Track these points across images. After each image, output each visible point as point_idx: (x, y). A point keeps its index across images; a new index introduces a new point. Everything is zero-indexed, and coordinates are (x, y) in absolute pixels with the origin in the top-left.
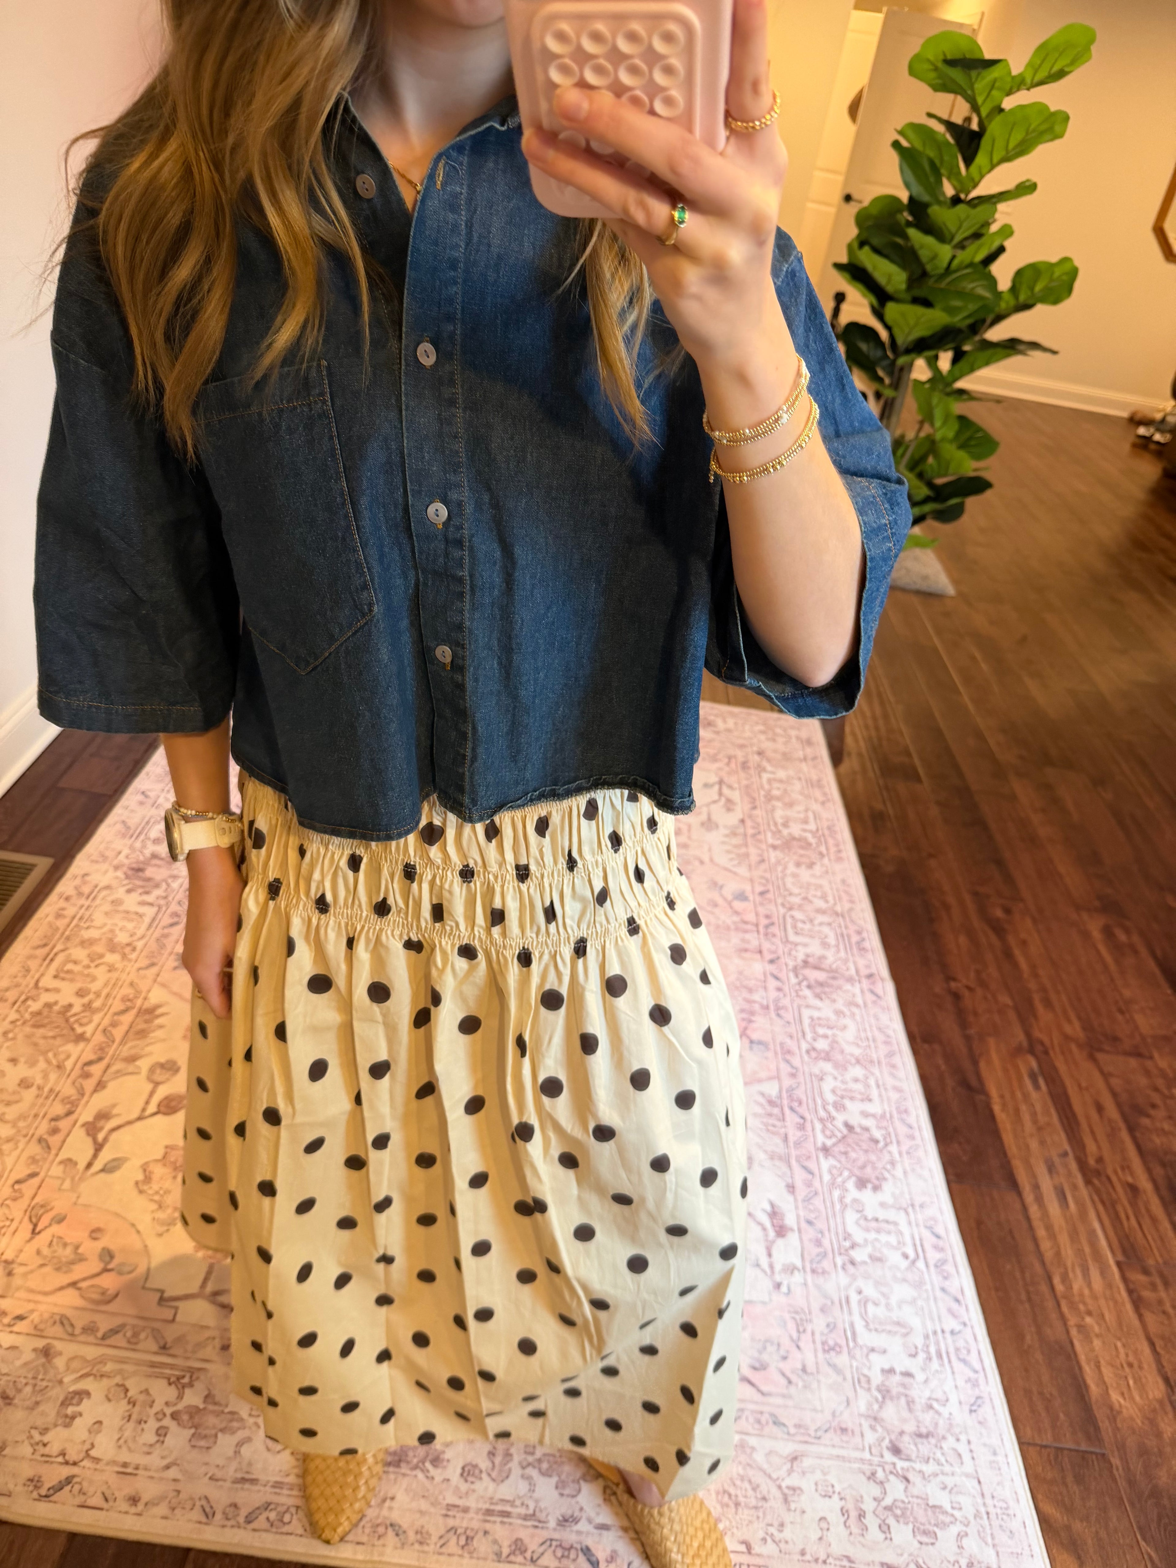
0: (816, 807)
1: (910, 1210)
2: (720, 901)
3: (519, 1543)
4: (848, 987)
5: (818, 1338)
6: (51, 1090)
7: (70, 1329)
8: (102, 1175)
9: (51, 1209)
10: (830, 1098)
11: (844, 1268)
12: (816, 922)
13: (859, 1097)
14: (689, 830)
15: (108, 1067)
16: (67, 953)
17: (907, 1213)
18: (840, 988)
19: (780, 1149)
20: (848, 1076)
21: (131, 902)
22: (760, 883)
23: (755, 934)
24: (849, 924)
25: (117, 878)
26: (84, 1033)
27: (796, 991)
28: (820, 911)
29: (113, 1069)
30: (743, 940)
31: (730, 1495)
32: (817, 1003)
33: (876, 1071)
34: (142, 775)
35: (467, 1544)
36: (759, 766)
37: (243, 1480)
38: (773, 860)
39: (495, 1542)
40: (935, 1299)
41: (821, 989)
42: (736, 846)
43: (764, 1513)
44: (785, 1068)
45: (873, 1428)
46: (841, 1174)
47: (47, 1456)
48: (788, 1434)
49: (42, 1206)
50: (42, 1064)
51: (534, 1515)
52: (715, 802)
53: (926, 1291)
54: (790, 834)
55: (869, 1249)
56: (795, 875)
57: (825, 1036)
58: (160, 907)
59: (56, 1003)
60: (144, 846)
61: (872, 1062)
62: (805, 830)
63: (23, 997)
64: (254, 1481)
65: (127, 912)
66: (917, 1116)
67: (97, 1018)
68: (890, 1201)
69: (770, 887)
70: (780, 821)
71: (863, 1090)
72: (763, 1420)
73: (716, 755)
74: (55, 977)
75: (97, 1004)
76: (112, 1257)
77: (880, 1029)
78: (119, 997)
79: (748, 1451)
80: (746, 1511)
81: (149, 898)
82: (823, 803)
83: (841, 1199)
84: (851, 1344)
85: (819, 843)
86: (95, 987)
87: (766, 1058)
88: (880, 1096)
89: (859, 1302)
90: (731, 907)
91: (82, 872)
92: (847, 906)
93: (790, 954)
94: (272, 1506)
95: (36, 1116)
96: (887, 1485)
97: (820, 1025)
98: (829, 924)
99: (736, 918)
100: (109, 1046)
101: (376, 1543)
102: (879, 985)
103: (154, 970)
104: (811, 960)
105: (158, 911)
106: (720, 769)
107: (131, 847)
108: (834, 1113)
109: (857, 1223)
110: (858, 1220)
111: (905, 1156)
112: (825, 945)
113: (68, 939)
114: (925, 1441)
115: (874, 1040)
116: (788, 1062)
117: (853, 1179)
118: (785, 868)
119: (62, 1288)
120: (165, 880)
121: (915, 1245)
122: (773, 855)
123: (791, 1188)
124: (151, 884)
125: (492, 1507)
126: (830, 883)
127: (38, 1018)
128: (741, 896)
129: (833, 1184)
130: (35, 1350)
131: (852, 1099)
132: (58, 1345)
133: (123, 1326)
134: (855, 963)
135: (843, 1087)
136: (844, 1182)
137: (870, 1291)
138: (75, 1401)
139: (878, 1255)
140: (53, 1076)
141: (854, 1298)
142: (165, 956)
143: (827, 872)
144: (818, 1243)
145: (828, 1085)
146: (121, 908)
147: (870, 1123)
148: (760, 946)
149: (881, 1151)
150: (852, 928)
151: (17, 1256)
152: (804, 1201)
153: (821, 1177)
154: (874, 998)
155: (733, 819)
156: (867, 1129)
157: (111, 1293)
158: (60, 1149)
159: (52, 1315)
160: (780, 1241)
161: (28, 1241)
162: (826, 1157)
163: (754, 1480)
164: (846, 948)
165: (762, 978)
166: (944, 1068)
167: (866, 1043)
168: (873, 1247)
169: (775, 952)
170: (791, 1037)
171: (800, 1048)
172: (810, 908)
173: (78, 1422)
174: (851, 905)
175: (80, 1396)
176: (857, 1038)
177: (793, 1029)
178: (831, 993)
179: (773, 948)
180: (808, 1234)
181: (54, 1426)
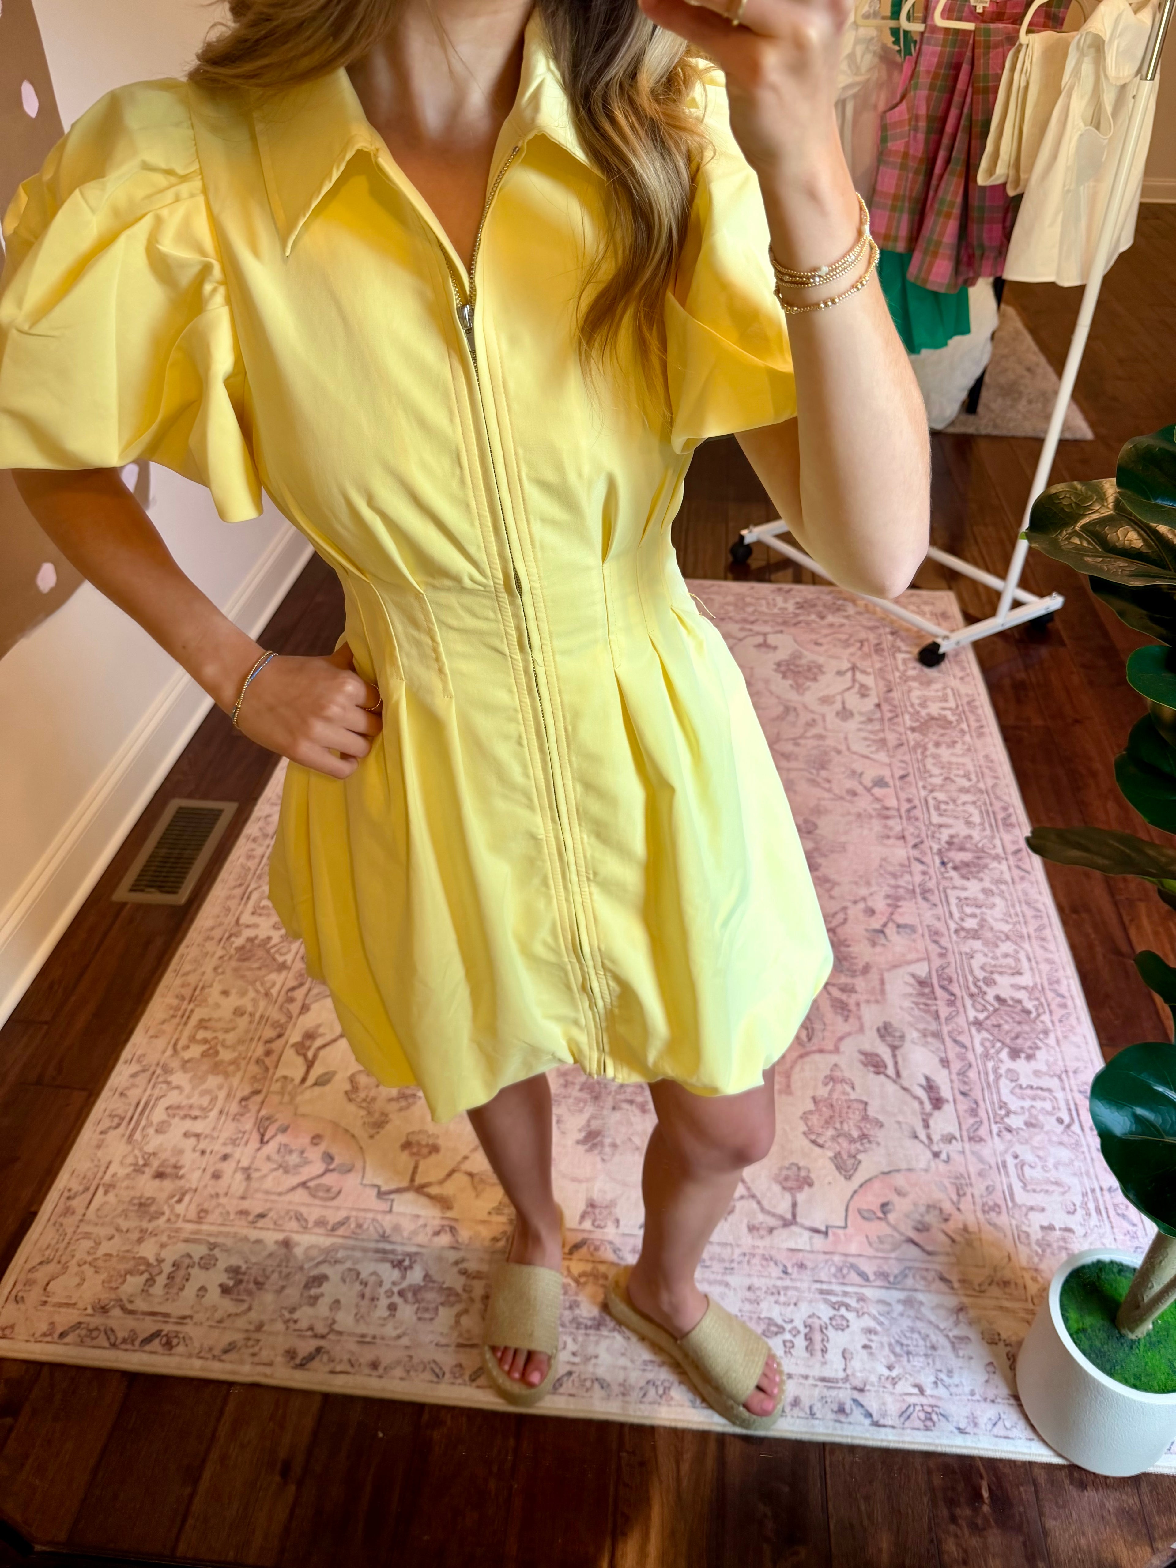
0: (953, 683)
1: (1066, 1077)
2: (860, 789)
4: (994, 864)
5: (978, 1200)
6: (262, 1017)
7: (304, 1224)
8: (316, 1088)
9: (276, 1121)
10: (980, 974)
11: (999, 1135)
12: (959, 802)
13: (1009, 971)
14: (824, 720)
15: (309, 990)
16: (258, 892)
17: (1063, 1080)
18: (986, 866)
19: (933, 1027)
20: (999, 952)
22: (900, 768)
23: (898, 820)
24: (994, 800)
26: (285, 961)
27: (942, 873)
28: (963, 790)
30: (886, 826)
32: (965, 883)
33: (1026, 946)
35: (664, 1392)
36: (893, 646)
37: (465, 1344)
38: (912, 743)
40: (1092, 1159)
41: (967, 870)
42: (872, 732)
43: (934, 1361)
44: (934, 949)
45: (1034, 1279)
46: (993, 1047)
47: (298, 1331)
48: (953, 1289)
49: (268, 1119)
50: (251, 994)
52: (849, 689)
53: (1083, 1153)
54: (928, 714)
55: (1026, 1116)
56: (935, 756)
57: (973, 915)
59: (256, 937)
61: (1022, 937)
62: (944, 709)
63: (227, 935)
64: (473, 1346)
67: (294, 947)
68: (1044, 1068)
69: (910, 769)
70: (916, 701)
71: (1014, 965)
72: (929, 1278)
73: (847, 640)
74: (253, 914)
76: (332, 1159)
77: (1028, 903)
79: (916, 1306)
80: (917, 1359)
82: (962, 678)
83: (995, 1070)
84: (1010, 1204)
85: (959, 722)
87: (914, 941)
88: (1031, 969)
89: (1016, 1166)
90: (872, 795)
91: (263, 816)
92: (990, 782)
93: (933, 837)
95: (252, 1039)
97: (967, 905)
98: (974, 803)
99: (877, 806)
101: (586, 1394)
102: (1027, 859)
104: (956, 840)
106: (852, 654)
108: (985, 988)
109: (1012, 1092)
110: (1013, 1088)
111: (1057, 1024)
112: (969, 823)
113: (257, 879)
115: (1024, 916)
116: (936, 942)
117: (1007, 1049)
118: (925, 749)
119: (293, 1189)
121: (1069, 1110)
122: (912, 738)
123: (945, 1063)
126: (973, 760)
127: (242, 952)
128: (880, 782)
129: (986, 1056)
130: (276, 1242)
131: (1002, 973)
132: (296, 1237)
133: (348, 1218)
134: (1001, 839)
135: (993, 963)
136: (997, 1053)
137: (1026, 1155)
138: (316, 1284)
139: (1034, 1121)
140: (262, 1003)
141: (1011, 1162)
143: (969, 750)
144: (974, 1113)
145: (978, 962)
147: (1022, 995)
148: (903, 830)
149: (1034, 1022)
150: (998, 805)
151: (252, 1163)
152: (958, 1074)
153: (974, 1050)
154: (1022, 873)
155: (869, 704)
156: (1019, 1002)
157: (335, 1190)
158: (276, 1067)
159: (288, 1212)
160: (936, 1113)
161: (259, 1149)
162: (979, 1031)
163: (923, 1331)
164: (991, 825)
165: (907, 863)
166: (1093, 936)
167: (1015, 919)
168: (1031, 1115)
169: (918, 836)
170: (939, 919)
171: (948, 929)
172: (953, 787)
173: (320, 1301)
174: (995, 781)
175: (320, 1279)
176: (1005, 914)
177: (939, 910)
178: (978, 872)
179: (916, 832)
180: (964, 1105)
181: (301, 1306)
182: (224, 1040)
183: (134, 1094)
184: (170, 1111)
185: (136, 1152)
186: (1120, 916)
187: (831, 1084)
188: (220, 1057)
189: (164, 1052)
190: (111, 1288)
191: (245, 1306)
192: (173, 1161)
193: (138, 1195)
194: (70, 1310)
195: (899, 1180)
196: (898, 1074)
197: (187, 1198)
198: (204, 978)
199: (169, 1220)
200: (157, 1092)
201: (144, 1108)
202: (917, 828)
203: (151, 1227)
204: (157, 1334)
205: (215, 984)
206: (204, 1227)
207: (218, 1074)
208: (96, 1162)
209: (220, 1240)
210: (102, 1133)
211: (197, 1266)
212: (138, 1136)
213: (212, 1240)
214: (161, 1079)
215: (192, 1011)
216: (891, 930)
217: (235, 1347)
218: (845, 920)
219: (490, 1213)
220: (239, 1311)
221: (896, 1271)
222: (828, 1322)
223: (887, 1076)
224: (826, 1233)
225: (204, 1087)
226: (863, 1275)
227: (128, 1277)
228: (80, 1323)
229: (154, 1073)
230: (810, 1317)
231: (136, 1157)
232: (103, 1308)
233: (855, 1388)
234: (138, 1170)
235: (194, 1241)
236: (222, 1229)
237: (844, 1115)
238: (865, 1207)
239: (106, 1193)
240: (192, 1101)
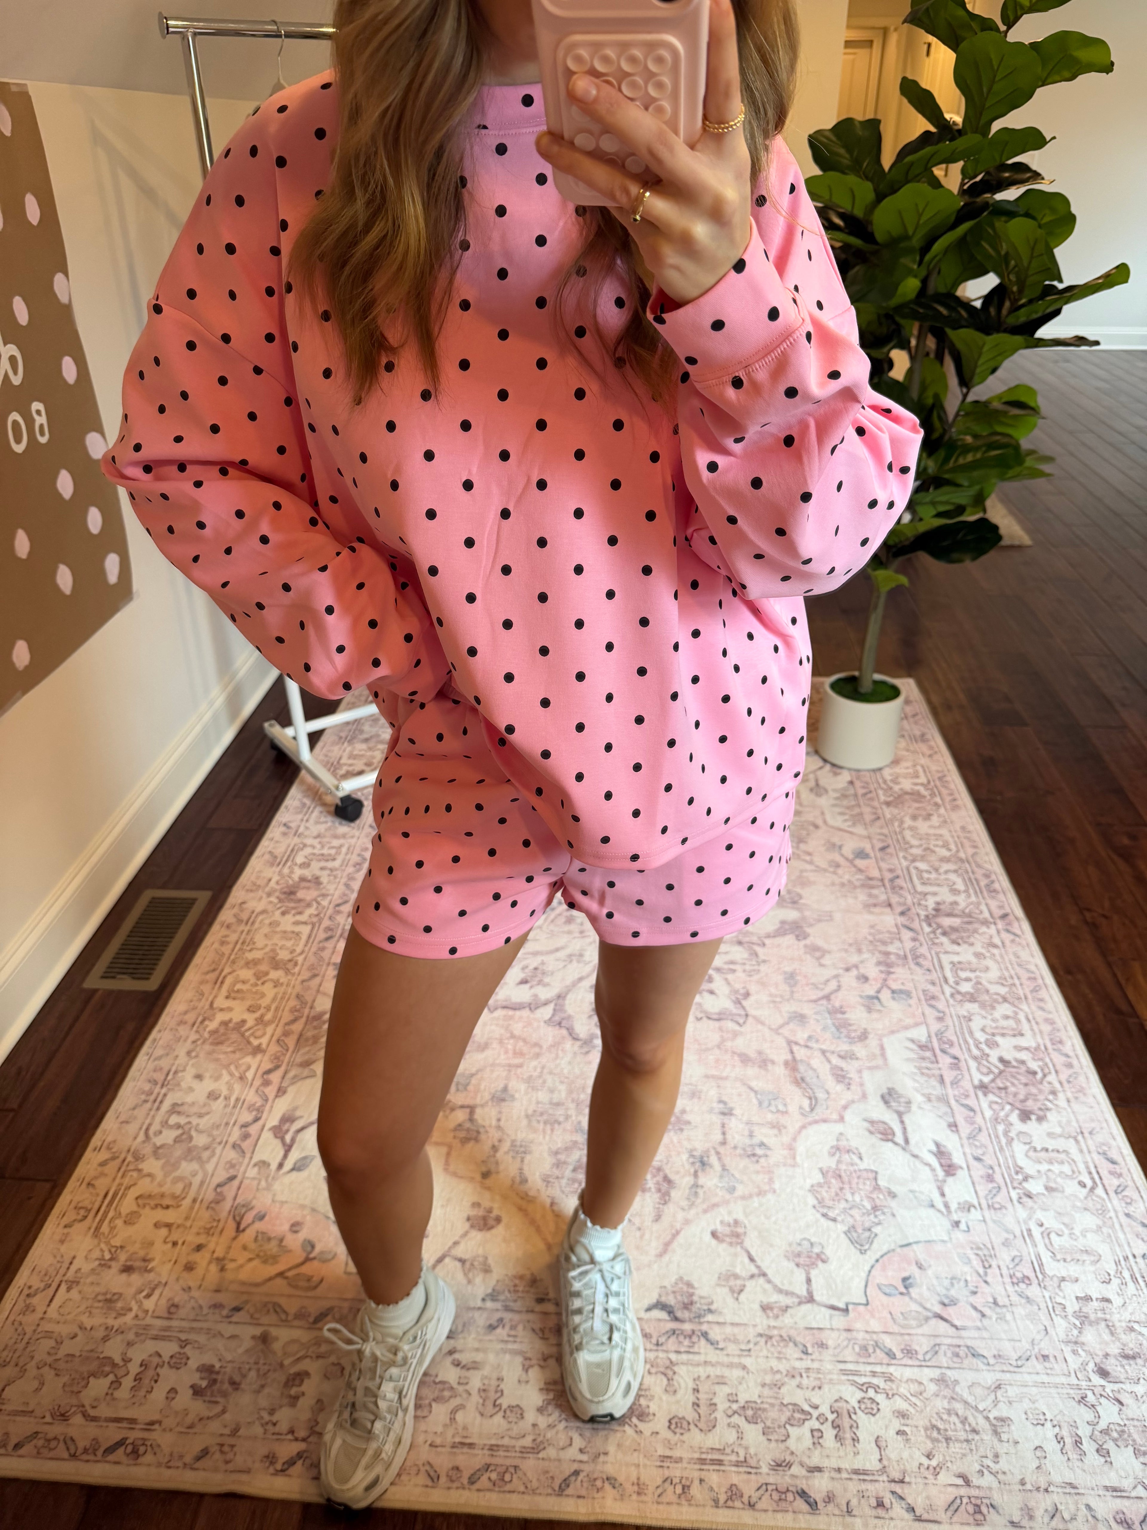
0: (923, 761)
1: (1080, 1138)
2: (843, 861)
3: (734, 1489)
4: (984, 929)
5: (1005, 1271)
6: (237, 1100)
7: (283, 1317)
8: (294, 1174)
9: (252, 1208)
10: (981, 1037)
11: (1020, 1201)
12: (942, 870)
13: (1011, 1033)
15: (286, 1073)
16: (235, 974)
17: (1077, 1141)
18: (975, 931)
19: (937, 1090)
20: (997, 1014)
21: (287, 923)
22: (879, 840)
23: (883, 889)
24: (976, 869)
25: (271, 902)
26: (260, 1044)
27: (931, 939)
28: (944, 860)
29: (291, 1074)
30: (871, 896)
31: (938, 1430)
32: (956, 948)
33: (1024, 1007)
34: (282, 809)
35: (684, 1492)
37: (463, 1444)
38: (888, 816)
39: (711, 1489)
40: (1121, 1225)
41: (955, 935)
42: (848, 808)
43: (976, 1446)
44: (930, 1013)
45: (1075, 1352)
46: (1003, 1109)
47: (278, 1434)
48: (988, 1364)
49: (243, 1206)
50: (226, 1077)
51: (745, 1461)
53: (1111, 1218)
54: (901, 789)
55: (1045, 1181)
56: (912, 828)
57: (968, 980)
58: (313, 925)
59: (230, 1021)
60: (292, 872)
61: (1019, 999)
62: (916, 784)
63: (200, 1019)
64: (471, 1445)
65: (285, 932)
66: (1073, 1046)
67: (270, 1030)
68: (1057, 1130)
69: (890, 841)
70: (890, 779)
71: (1015, 1026)
72: (962, 1354)
74: (227, 997)
75: (268, 1016)
76: (313, 1247)
77: (1021, 966)
78: (287, 1009)
79: (951, 1384)
80: (957, 1445)
81: (304, 918)
82: (931, 757)
83: (1007, 1133)
84: (1040, 1275)
85: (933, 795)
86: (264, 1002)
87: (910, 1006)
88: (1032, 1030)
89: (1042, 1233)
90: (855, 866)
91: (240, 901)
92: (970, 851)
93: (919, 904)
94: (492, 1468)
95: (227, 1124)
96: (1099, 1408)
97: (962, 969)
98: (955, 871)
99: (860, 876)
100: (285, 1055)
101: (596, 1495)
102: (1016, 924)
103: (317, 980)
104: (942, 907)
105: (313, 928)
107: (280, 873)
108: (987, 1050)
109: (1027, 1156)
110: (1028, 1151)
111: (1066, 1084)
112: (954, 891)
113: (234, 962)
114: (1132, 1362)
115: (1018, 977)
116: (933, 1007)
117: (1017, 1112)
118: (902, 822)
119: (270, 1279)
120: (315, 900)
121: (1090, 1173)
122: (888, 812)
123: (953, 1126)
124: (302, 904)
125: (704, 1456)
126: (950, 831)
127: (216, 1036)
128: (862, 854)
129: (996, 1119)
130: (254, 1337)
131: (1003, 1035)
132: (274, 1332)
133: (331, 1309)
134: (987, 905)
135: (994, 1025)
136: (1007, 1116)
137: (1051, 1222)
138: (297, 1382)
139: (1053, 1185)
140: (237, 1087)
141: (1036, 1230)
142: (324, 967)
143: (945, 822)
144: (990, 1178)
145: (977, 1024)
146: (278, 929)
147: (1025, 1056)
148: (888, 899)
149: (1041, 1083)
150: (979, 873)
151: (227, 1253)
152: (969, 1138)
153: (982, 1114)
154: (1012, 937)
155: (842, 781)
156: (1023, 1062)
157: (316, 1279)
158: (253, 1153)
159: (265, 1305)
160: (950, 1180)
161: (235, 1238)
162: (985, 1095)
163: (960, 1413)
164: (976, 892)
165: (895, 930)
166: (1091, 996)
167: (1010, 981)
168: (1048, 1178)
169: (905, 904)
170: (933, 984)
171: (943, 993)
172: (933, 858)
173: (301, 1402)
174: (974, 850)
175: (301, 1377)
176: (1000, 978)
177: (934, 976)
178: (969, 937)
179: (902, 900)
180: (978, 1171)
181: (281, 1407)
182: (198, 1125)
183: (102, 1184)
184: (140, 1201)
185: (103, 1246)
186: (1115, 975)
187: (838, 1155)
188: (193, 1143)
189: (135, 1138)
190: (72, 1392)
191: (218, 1409)
192: (142, 1253)
193: (103, 1290)
194: (26, 1419)
195: (919, 1252)
196: (907, 1141)
197: (157, 1293)
198: (177, 1062)
199: (137, 1316)
200: (126, 1181)
201: (112, 1198)
202: (901, 896)
203: (117, 1323)
204: (121, 1443)
205: (188, 1068)
206: (175, 1323)
207: (191, 1160)
208: (59, 1258)
209: (192, 1337)
210: (65, 1227)
211: (166, 1365)
212: (105, 1228)
213: (183, 1337)
214: (131, 1167)
215: (165, 1095)
216: (885, 995)
217: (207, 1453)
218: (839, 987)
219: (483, 1300)
220: (211, 1415)
221: (925, 1348)
222: (856, 1406)
223: (896, 1144)
224: (846, 1310)
225: (177, 1174)
226: (891, 1355)
227: (92, 1380)
228: (37, 1433)
229: (124, 1160)
230: (836, 1401)
231: (102, 1251)
232: (62, 1415)
233: (894, 1481)
234: (104, 1265)
235: (163, 1338)
236: (195, 1325)
237: (854, 1186)
238: (884, 1281)
239: (69, 1289)
240: (163, 1189)
